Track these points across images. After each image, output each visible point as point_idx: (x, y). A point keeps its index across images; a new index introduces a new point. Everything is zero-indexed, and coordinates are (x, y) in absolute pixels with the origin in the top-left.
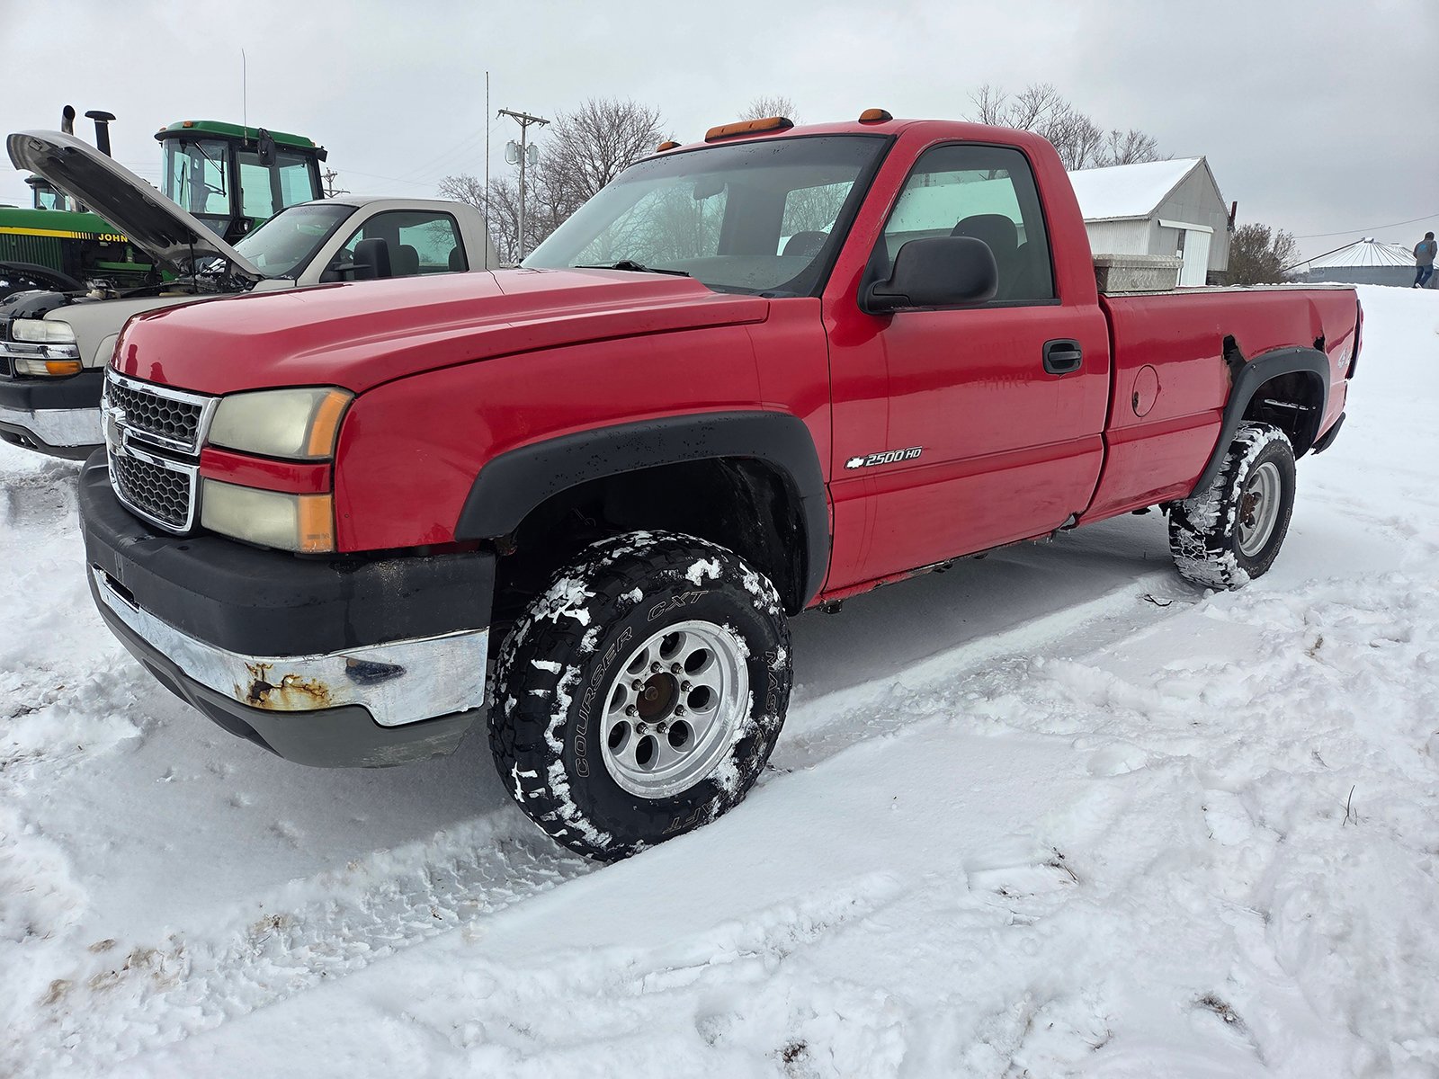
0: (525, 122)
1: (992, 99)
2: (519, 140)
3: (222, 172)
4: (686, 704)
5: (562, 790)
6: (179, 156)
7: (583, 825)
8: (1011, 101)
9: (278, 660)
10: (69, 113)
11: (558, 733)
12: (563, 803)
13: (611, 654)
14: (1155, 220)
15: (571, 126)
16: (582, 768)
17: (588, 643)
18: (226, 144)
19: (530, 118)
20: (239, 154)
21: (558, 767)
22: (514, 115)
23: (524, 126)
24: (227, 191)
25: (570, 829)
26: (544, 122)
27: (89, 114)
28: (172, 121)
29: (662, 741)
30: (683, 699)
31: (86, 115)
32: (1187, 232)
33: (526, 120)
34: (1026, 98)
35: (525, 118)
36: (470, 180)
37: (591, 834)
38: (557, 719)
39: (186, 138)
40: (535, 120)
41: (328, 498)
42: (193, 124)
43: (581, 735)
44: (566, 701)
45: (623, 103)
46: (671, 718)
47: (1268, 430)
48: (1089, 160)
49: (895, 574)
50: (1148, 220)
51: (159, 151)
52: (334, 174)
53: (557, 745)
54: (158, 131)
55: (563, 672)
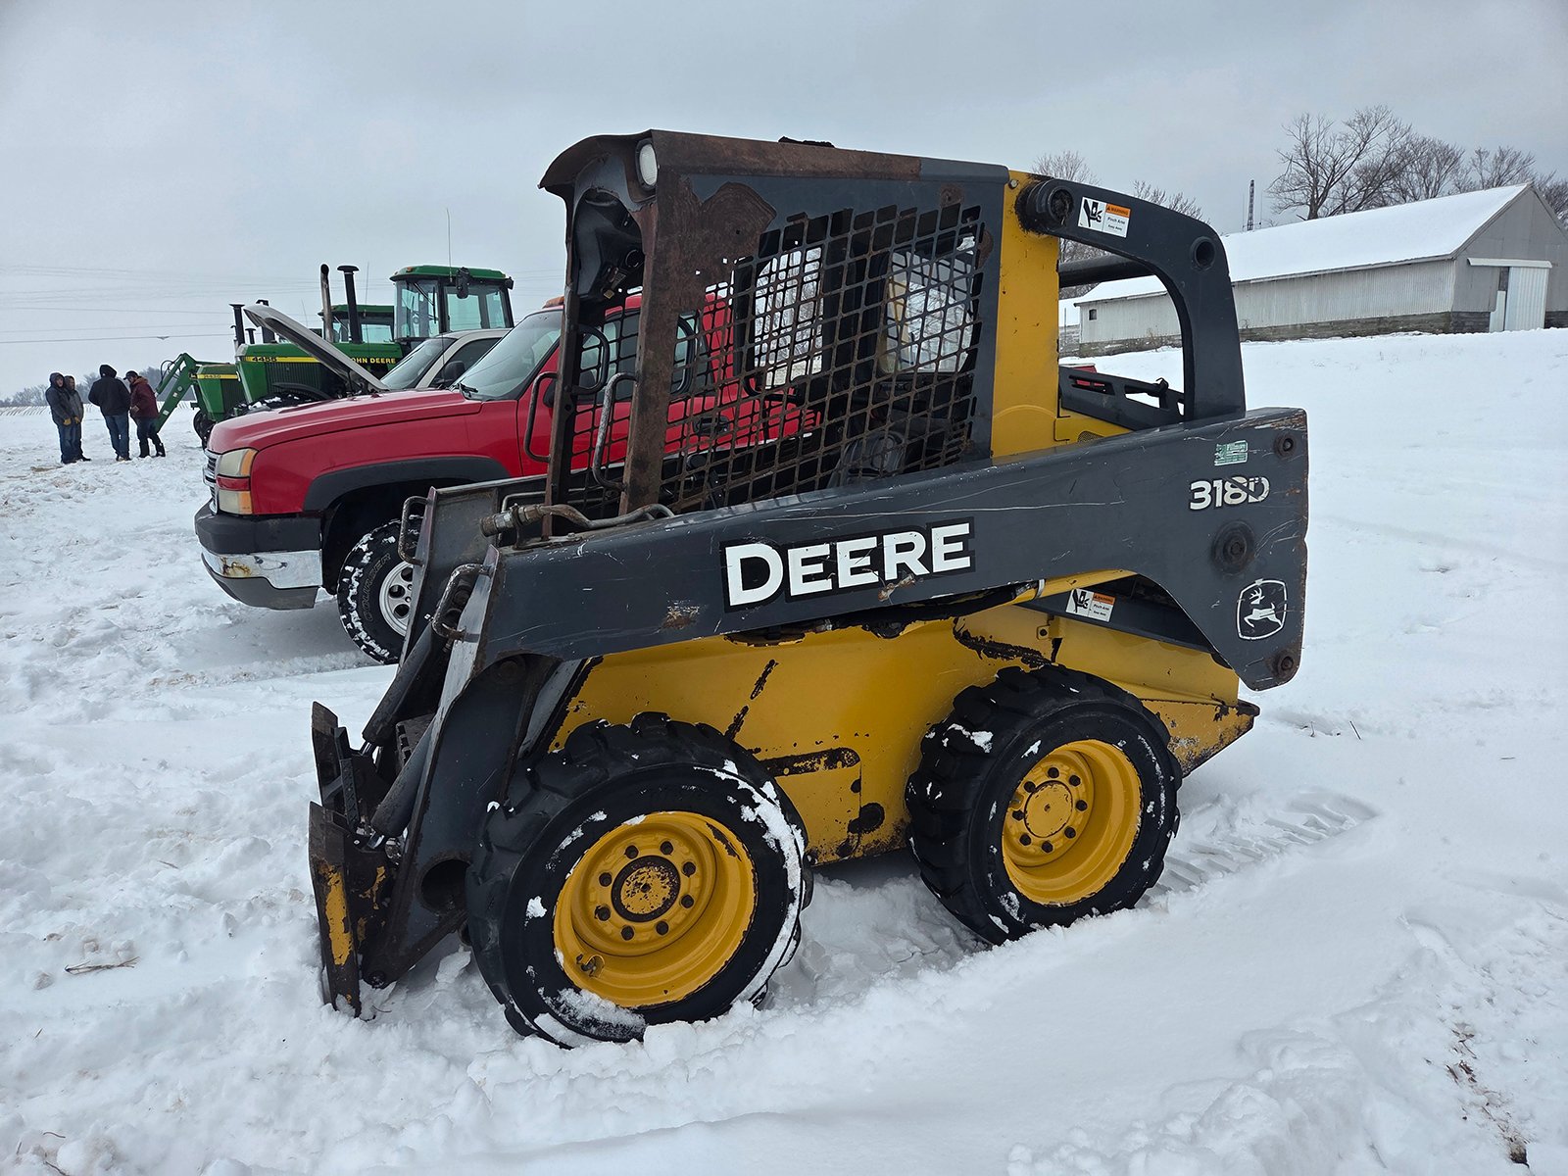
3: (435, 304)
5: (358, 625)
6: (404, 291)
7: (372, 643)
9: (230, 556)
10: (325, 269)
11: (353, 598)
12: (360, 632)
13: (378, 565)
16: (368, 616)
17: (366, 560)
18: (436, 282)
20: (446, 288)
21: (355, 614)
24: (437, 316)
25: (366, 645)
27: (340, 268)
28: (399, 268)
31: (339, 269)
37: (378, 649)
38: (353, 592)
39: (410, 279)
41: (248, 492)
42: (413, 269)
43: (365, 601)
44: (356, 584)
51: (393, 286)
53: (354, 604)
54: (393, 275)
55: (354, 571)
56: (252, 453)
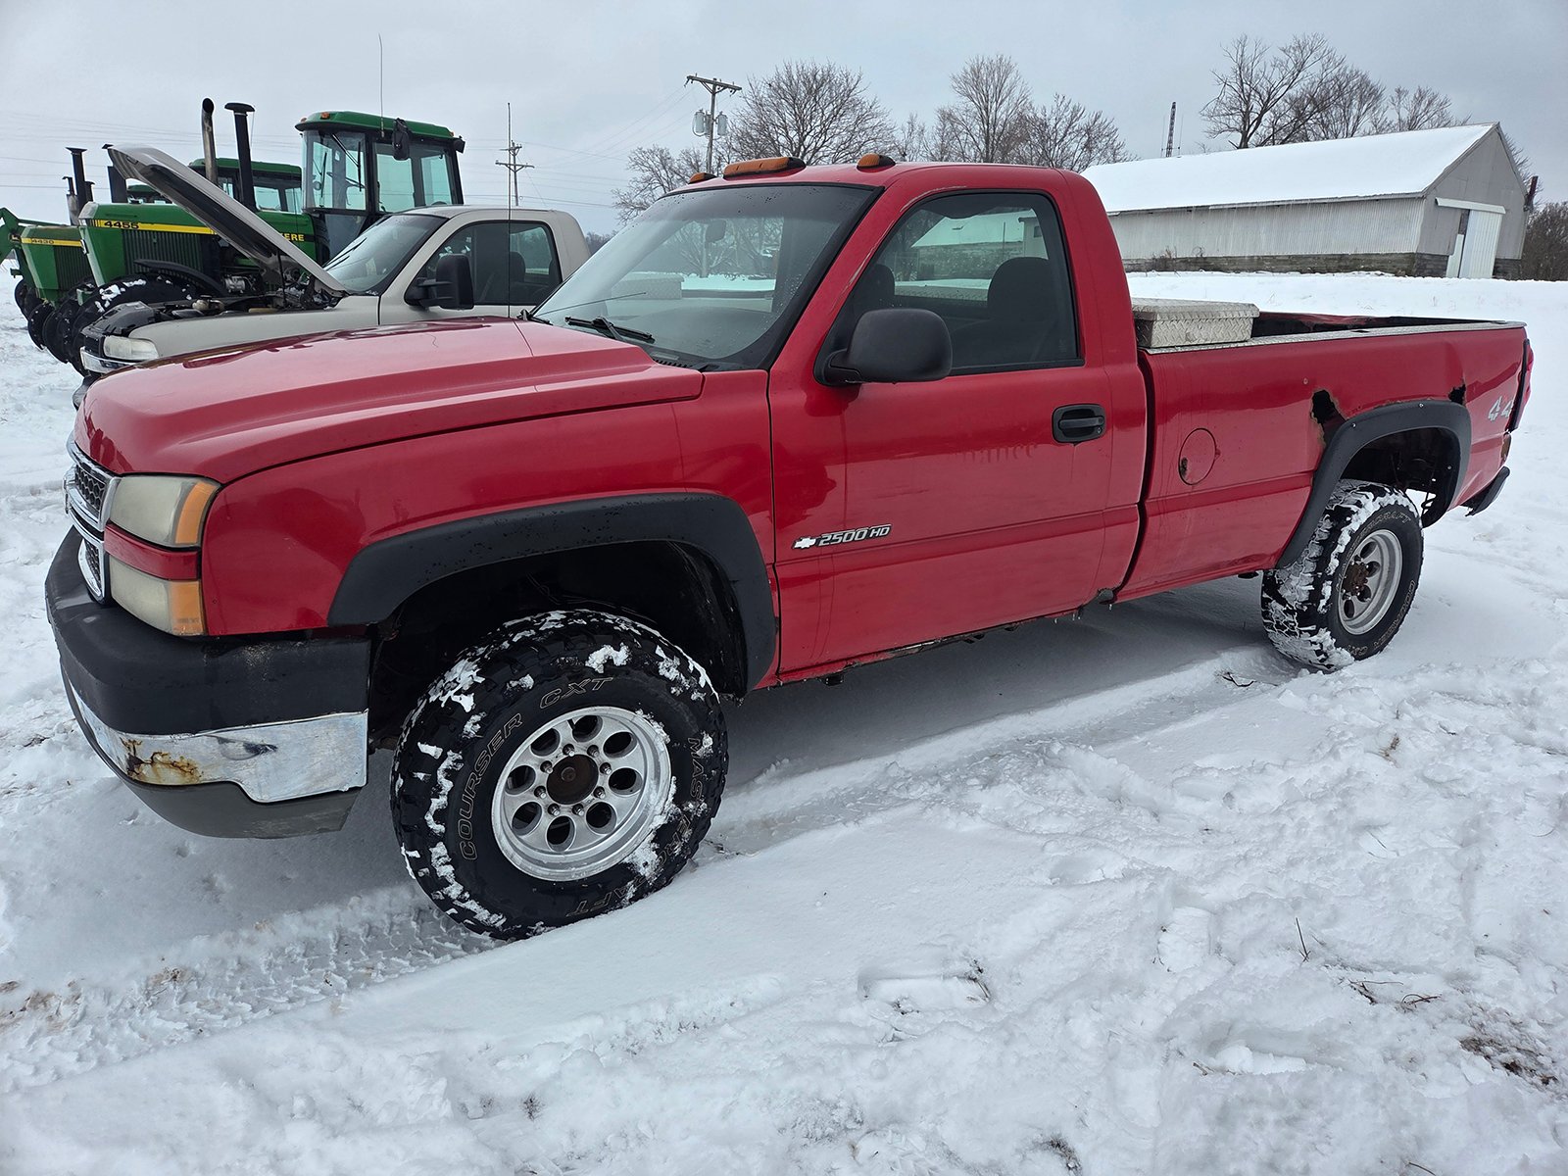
0: (714, 88)
1: (1249, 52)
2: (707, 109)
3: (359, 166)
4: (606, 786)
5: (446, 871)
6: (317, 146)
7: (472, 905)
8: (1273, 53)
9: (146, 738)
10: (208, 106)
11: (439, 816)
12: (448, 884)
13: (497, 741)
14: (1431, 199)
15: (764, 92)
16: (468, 850)
17: (470, 728)
18: (363, 136)
19: (721, 85)
20: (376, 145)
21: (440, 850)
22: (703, 81)
23: (714, 93)
24: (363, 183)
25: (458, 908)
26: (735, 89)
27: (229, 106)
28: (310, 113)
29: (579, 822)
30: (603, 780)
31: (226, 107)
32: (1472, 213)
33: (716, 87)
34: (1292, 51)
35: (715, 84)
36: (662, 151)
37: (483, 915)
38: (436, 803)
39: (325, 129)
40: (726, 86)
41: (196, 584)
42: (330, 115)
43: (466, 818)
44: (447, 785)
45: (822, 65)
46: (590, 800)
47: (1382, 493)
48: (1366, 123)
49: (870, 654)
50: (1423, 198)
51: (299, 139)
52: (518, 148)
53: (439, 828)
54: (299, 122)
55: (444, 757)
56: (203, 489)
